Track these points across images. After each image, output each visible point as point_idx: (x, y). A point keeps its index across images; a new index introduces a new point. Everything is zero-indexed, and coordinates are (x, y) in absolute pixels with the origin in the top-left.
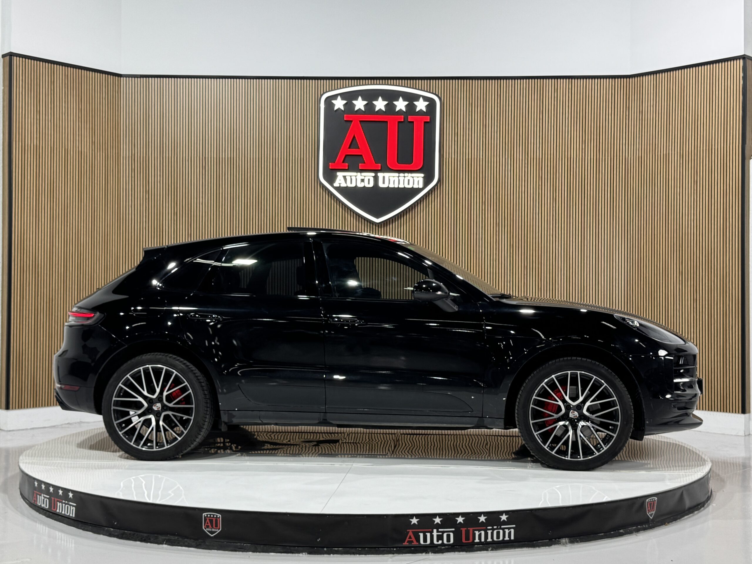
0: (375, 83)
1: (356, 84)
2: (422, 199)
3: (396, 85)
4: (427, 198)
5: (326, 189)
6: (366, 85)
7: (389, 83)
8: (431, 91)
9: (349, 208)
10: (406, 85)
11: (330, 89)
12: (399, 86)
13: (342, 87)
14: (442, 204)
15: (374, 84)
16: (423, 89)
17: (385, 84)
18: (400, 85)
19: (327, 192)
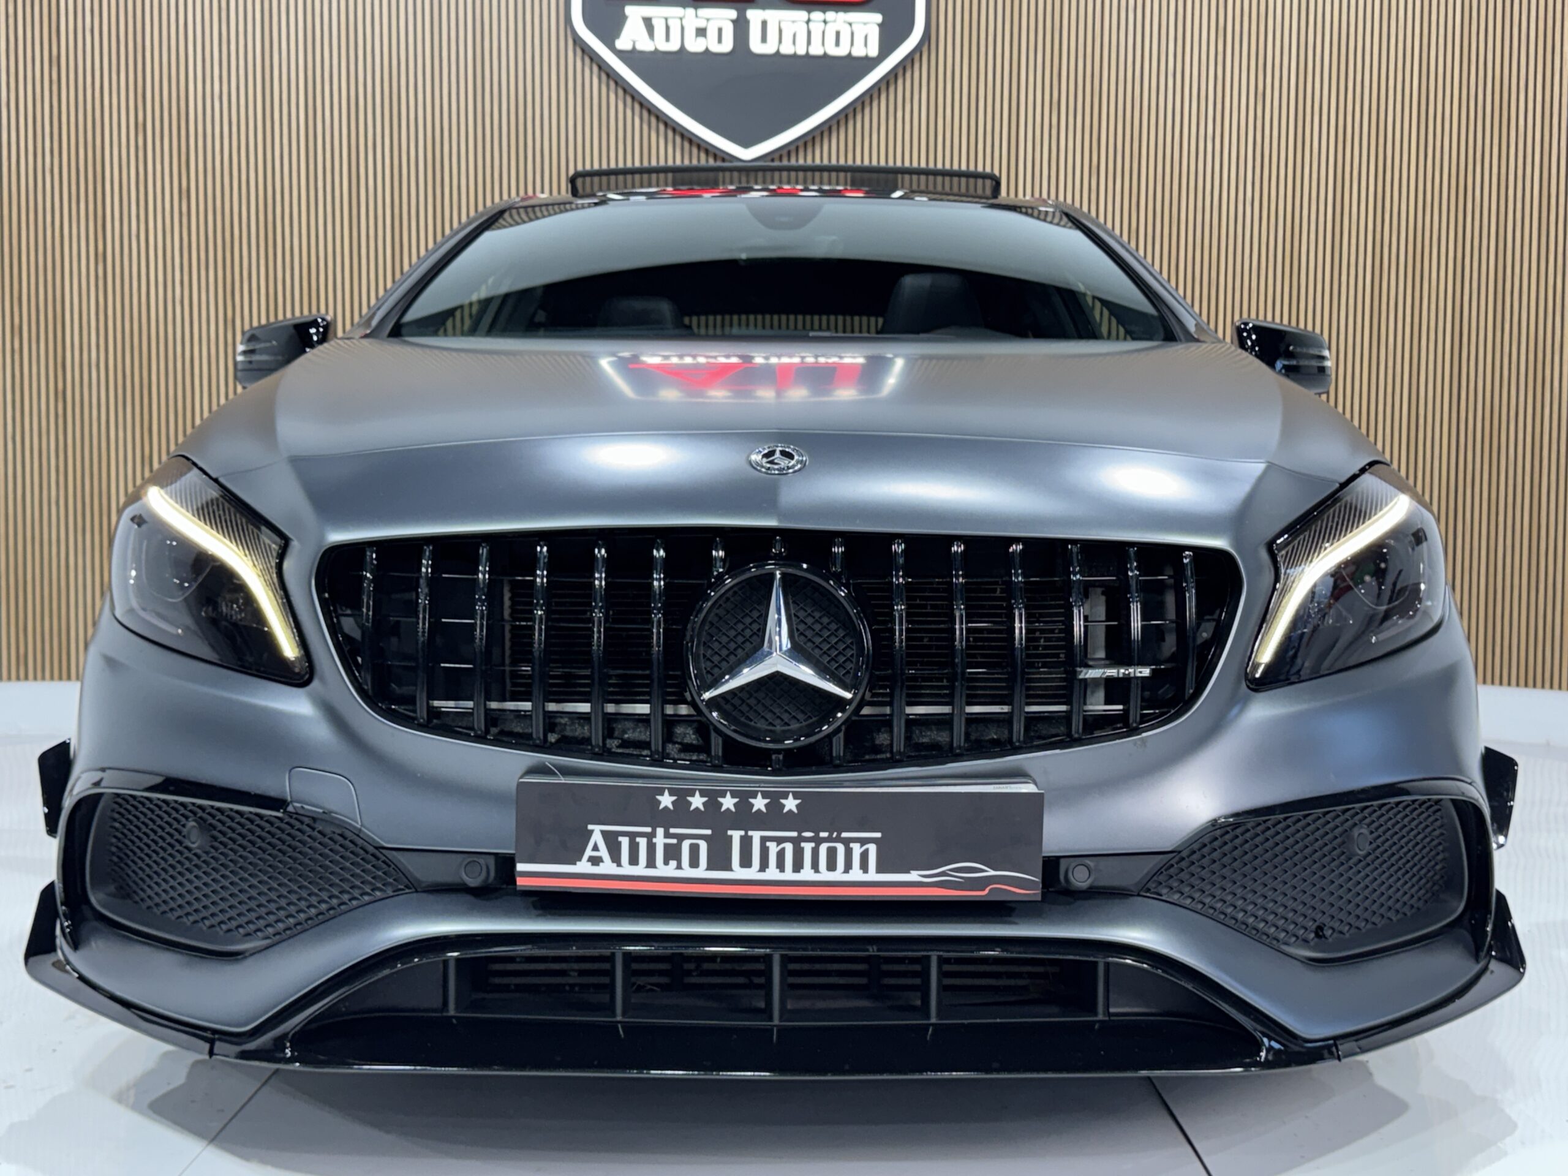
2: (876, 92)
4: (892, 89)
9: (660, 117)
19: (596, 65)
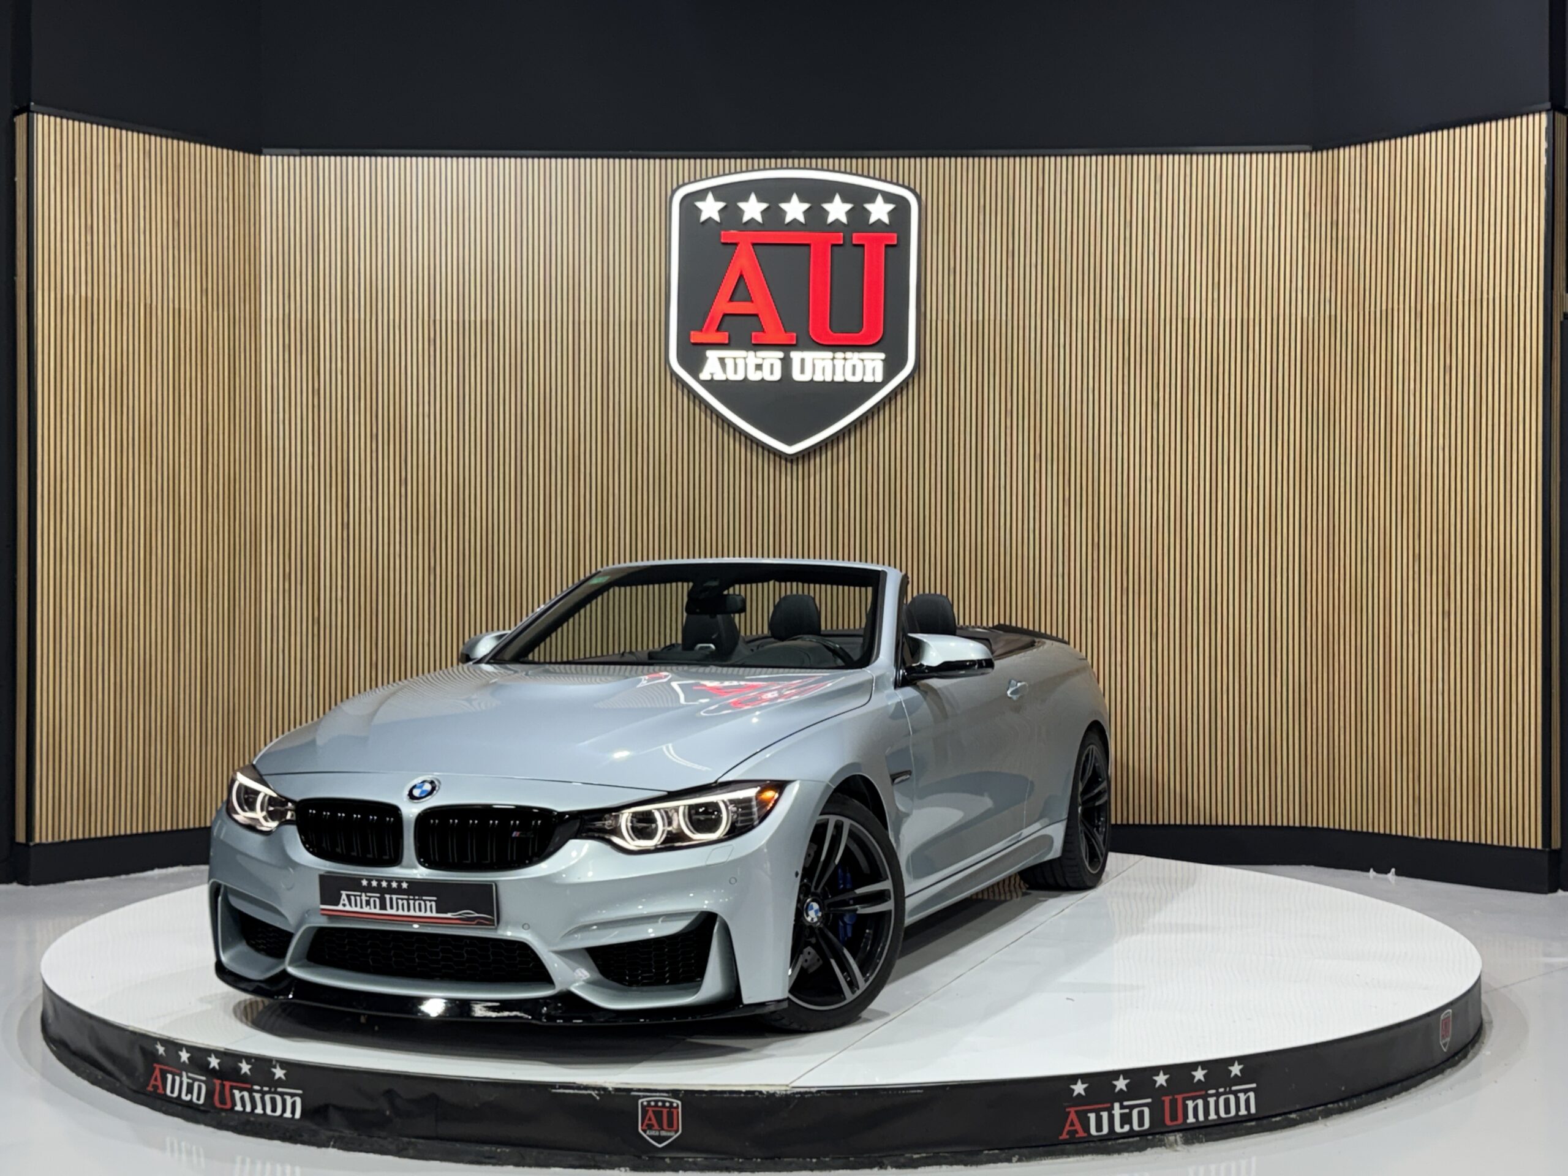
0: (785, 165)
1: (744, 169)
2: (882, 406)
3: (828, 170)
4: (893, 402)
5: (685, 385)
6: (765, 169)
7: (814, 166)
8: (901, 182)
9: (730, 424)
10: (848, 170)
11: (692, 179)
12: (834, 171)
13: (715, 173)
14: (923, 417)
15: (782, 168)
16: (883, 177)
17: (805, 168)
18: (837, 168)
19: (686, 391)
